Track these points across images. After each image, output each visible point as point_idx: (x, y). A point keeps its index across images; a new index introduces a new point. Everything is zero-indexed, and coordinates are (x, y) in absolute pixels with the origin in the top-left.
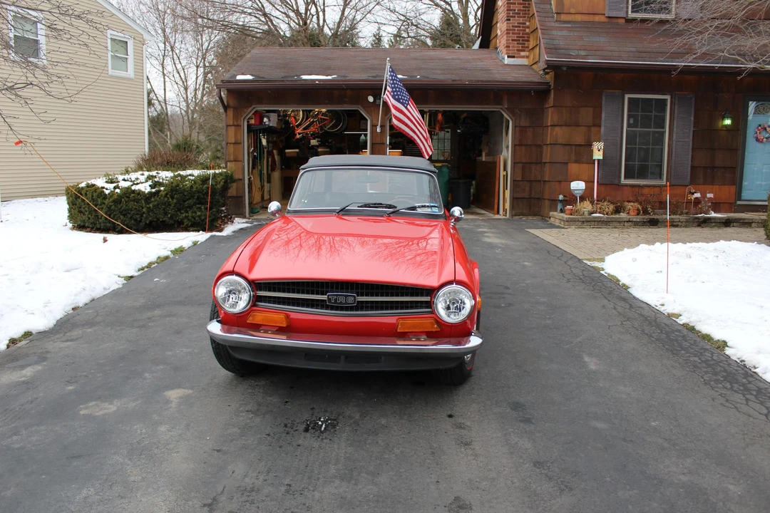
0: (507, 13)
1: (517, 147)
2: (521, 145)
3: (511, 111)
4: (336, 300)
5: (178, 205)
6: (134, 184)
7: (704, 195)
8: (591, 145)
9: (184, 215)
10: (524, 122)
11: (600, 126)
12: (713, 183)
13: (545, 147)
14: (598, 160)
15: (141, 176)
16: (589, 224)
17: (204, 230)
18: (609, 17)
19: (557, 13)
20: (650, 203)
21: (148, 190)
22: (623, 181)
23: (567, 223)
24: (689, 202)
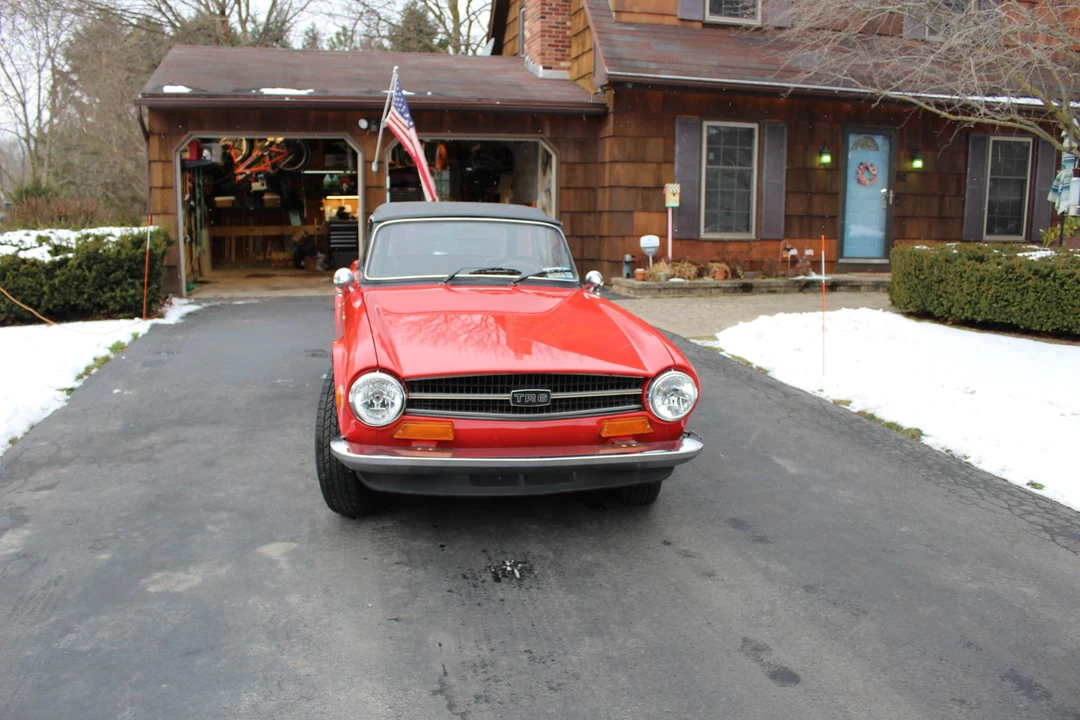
0: (542, 9)
1: (563, 191)
2: (568, 188)
3: (555, 141)
4: (523, 399)
5: (98, 281)
6: (20, 249)
7: (801, 252)
8: (663, 188)
9: (108, 295)
10: (573, 156)
11: (673, 163)
12: (810, 237)
13: (600, 191)
14: (673, 208)
15: (28, 237)
16: (667, 292)
17: (141, 316)
18: (682, 20)
19: (617, 12)
20: (739, 263)
21: (48, 258)
22: (703, 235)
23: (639, 292)
24: (785, 261)
